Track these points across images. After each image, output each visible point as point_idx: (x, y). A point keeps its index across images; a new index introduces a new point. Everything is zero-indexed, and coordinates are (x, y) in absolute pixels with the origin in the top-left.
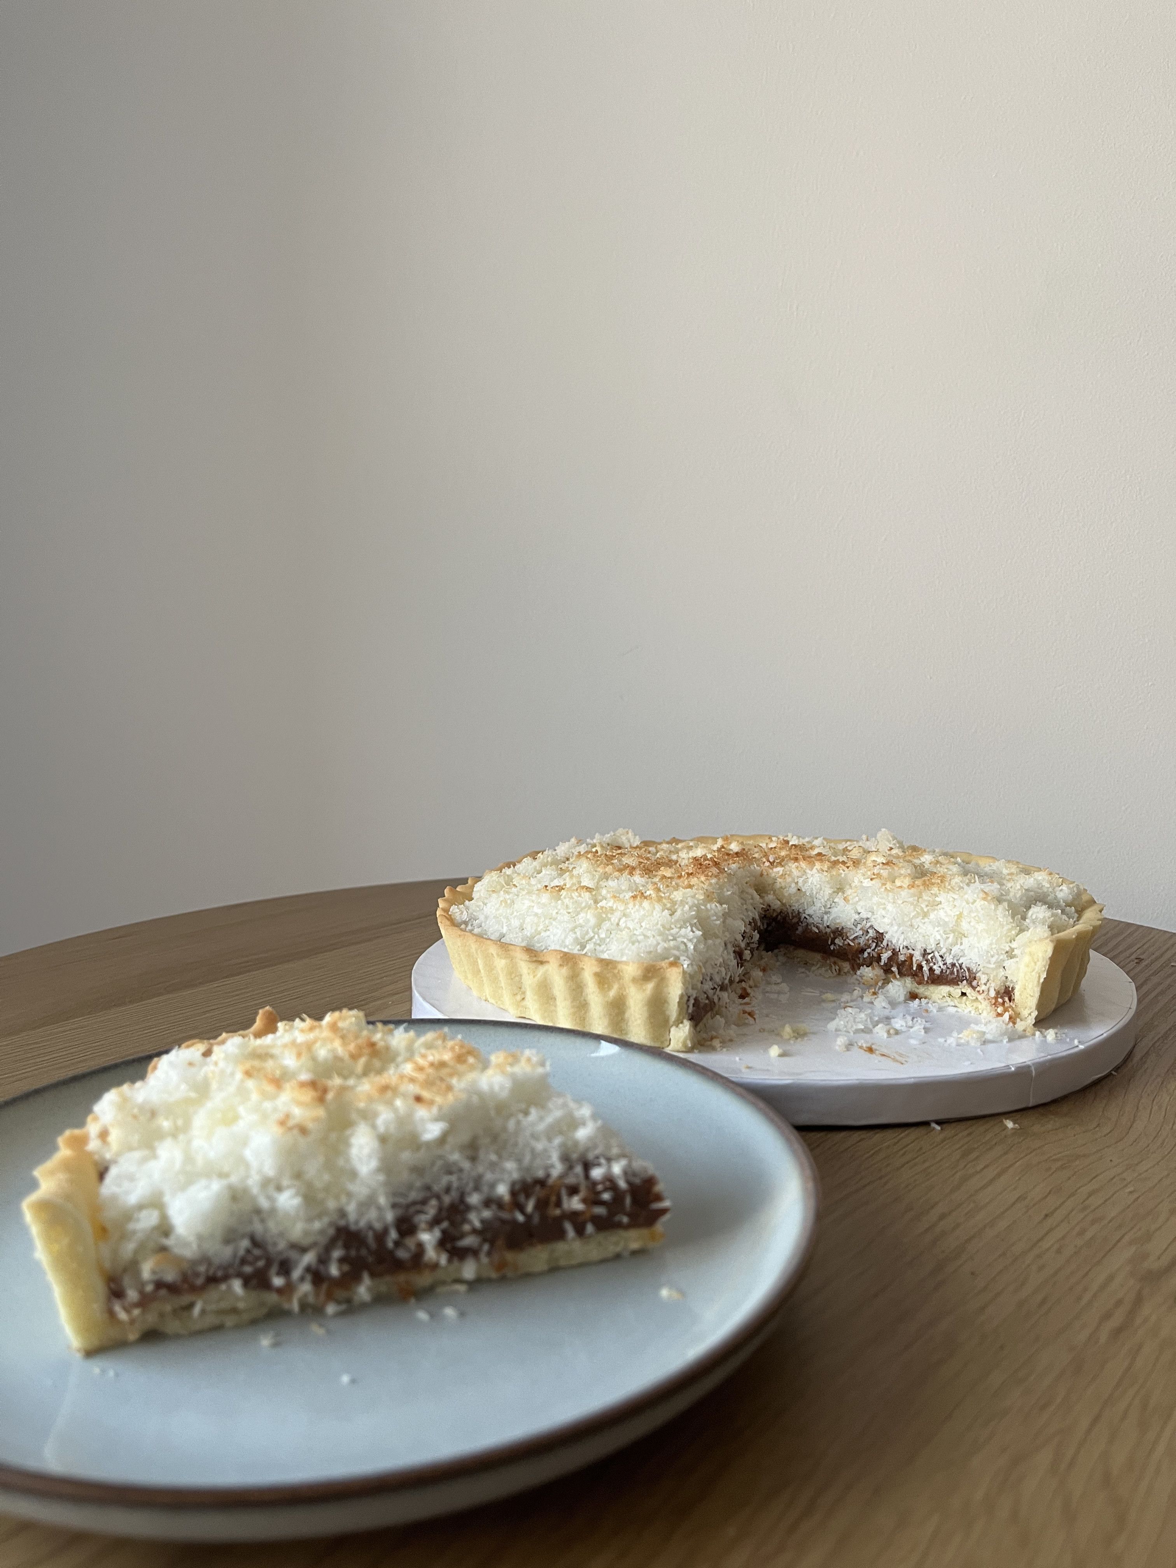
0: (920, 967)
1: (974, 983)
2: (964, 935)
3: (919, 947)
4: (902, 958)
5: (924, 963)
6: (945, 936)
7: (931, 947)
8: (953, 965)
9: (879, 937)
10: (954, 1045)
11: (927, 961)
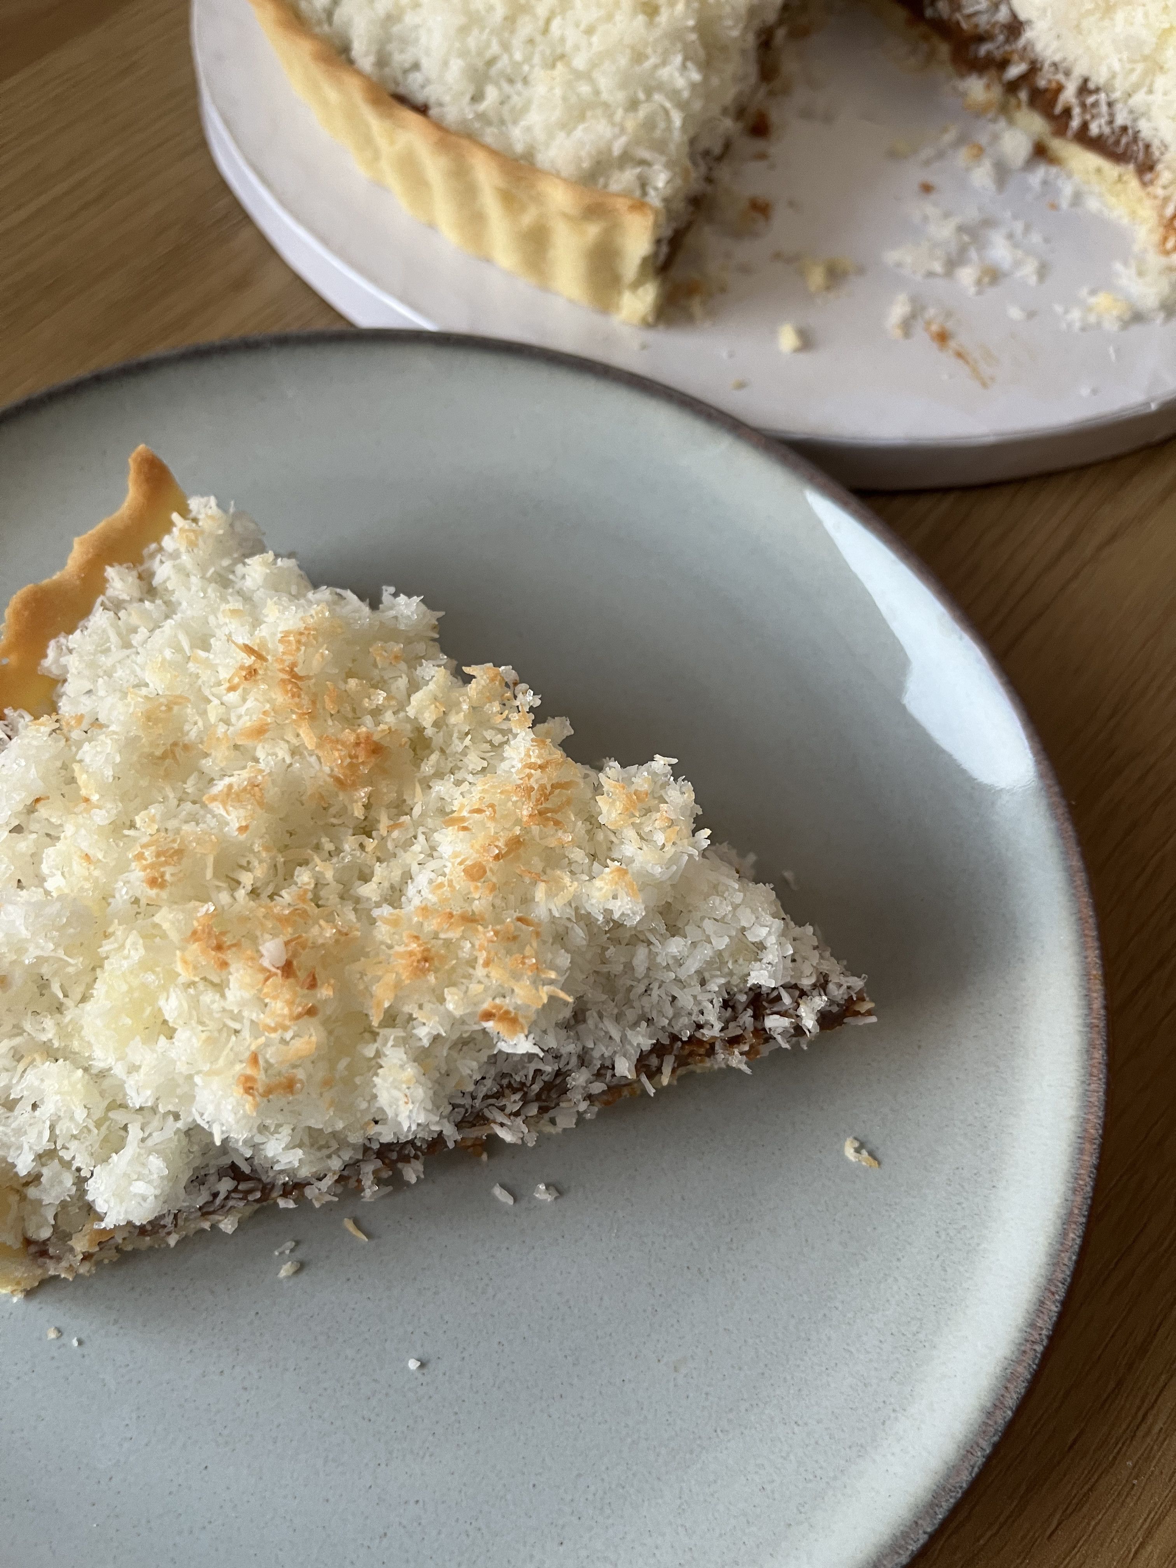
0: (1067, 112)
1: (1148, 177)
2: (1161, 68)
3: (1079, 71)
4: (1042, 83)
5: (1076, 111)
6: (1129, 66)
7: (1099, 78)
8: (1124, 129)
9: (1015, 27)
10: (1077, 325)
11: (1083, 105)
